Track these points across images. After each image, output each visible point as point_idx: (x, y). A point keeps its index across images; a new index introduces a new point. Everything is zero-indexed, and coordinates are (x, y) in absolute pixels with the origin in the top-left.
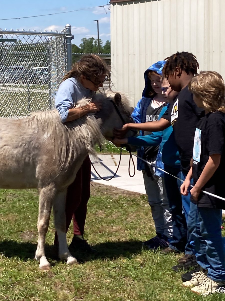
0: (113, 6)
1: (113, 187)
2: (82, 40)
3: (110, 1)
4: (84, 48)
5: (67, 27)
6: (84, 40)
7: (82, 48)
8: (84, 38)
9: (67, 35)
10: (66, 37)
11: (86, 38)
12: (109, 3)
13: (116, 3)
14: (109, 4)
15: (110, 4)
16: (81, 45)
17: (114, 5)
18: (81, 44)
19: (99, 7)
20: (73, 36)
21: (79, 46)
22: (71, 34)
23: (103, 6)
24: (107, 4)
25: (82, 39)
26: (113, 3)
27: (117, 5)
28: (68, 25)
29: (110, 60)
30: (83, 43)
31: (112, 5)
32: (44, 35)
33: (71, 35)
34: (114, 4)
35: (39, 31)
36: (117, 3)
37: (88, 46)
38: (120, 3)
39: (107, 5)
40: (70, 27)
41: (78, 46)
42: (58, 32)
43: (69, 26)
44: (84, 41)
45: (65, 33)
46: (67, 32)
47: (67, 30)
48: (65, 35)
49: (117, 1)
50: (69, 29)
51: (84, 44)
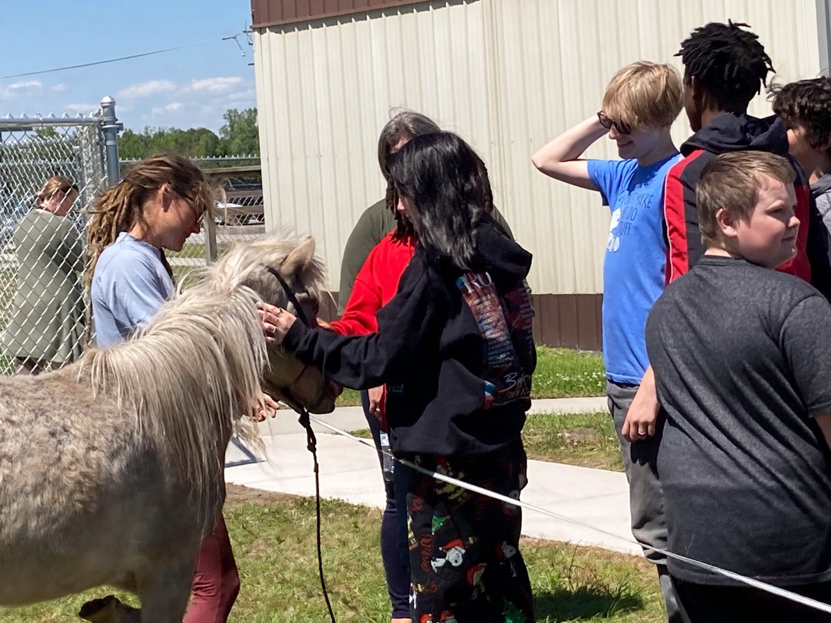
0: (259, 35)
1: (236, 486)
2: (224, 115)
3: (251, 24)
4: (233, 138)
5: (104, 105)
6: (232, 116)
7: (228, 138)
8: (230, 111)
9: (105, 122)
10: (104, 127)
11: (236, 111)
12: (248, 29)
13: (267, 29)
14: (249, 32)
15: (251, 30)
16: (223, 130)
17: (261, 34)
18: (225, 126)
19: (224, 39)
20: (121, 124)
21: (218, 132)
22: (117, 120)
23: (235, 38)
24: (244, 32)
25: (225, 112)
26: (260, 28)
27: (269, 34)
28: (107, 100)
29: (259, 172)
30: (228, 124)
31: (256, 33)
32: (62, 126)
33: (117, 122)
34: (261, 31)
35: (35, 117)
36: (269, 27)
37: (242, 130)
38: (277, 29)
39: (245, 34)
40: (112, 104)
41: (217, 134)
42: (84, 117)
43: (109, 100)
44: (233, 118)
45: (101, 119)
46: (106, 116)
47: (106, 110)
48: (102, 124)
49: (271, 24)
50: (110, 108)
51: (232, 126)
